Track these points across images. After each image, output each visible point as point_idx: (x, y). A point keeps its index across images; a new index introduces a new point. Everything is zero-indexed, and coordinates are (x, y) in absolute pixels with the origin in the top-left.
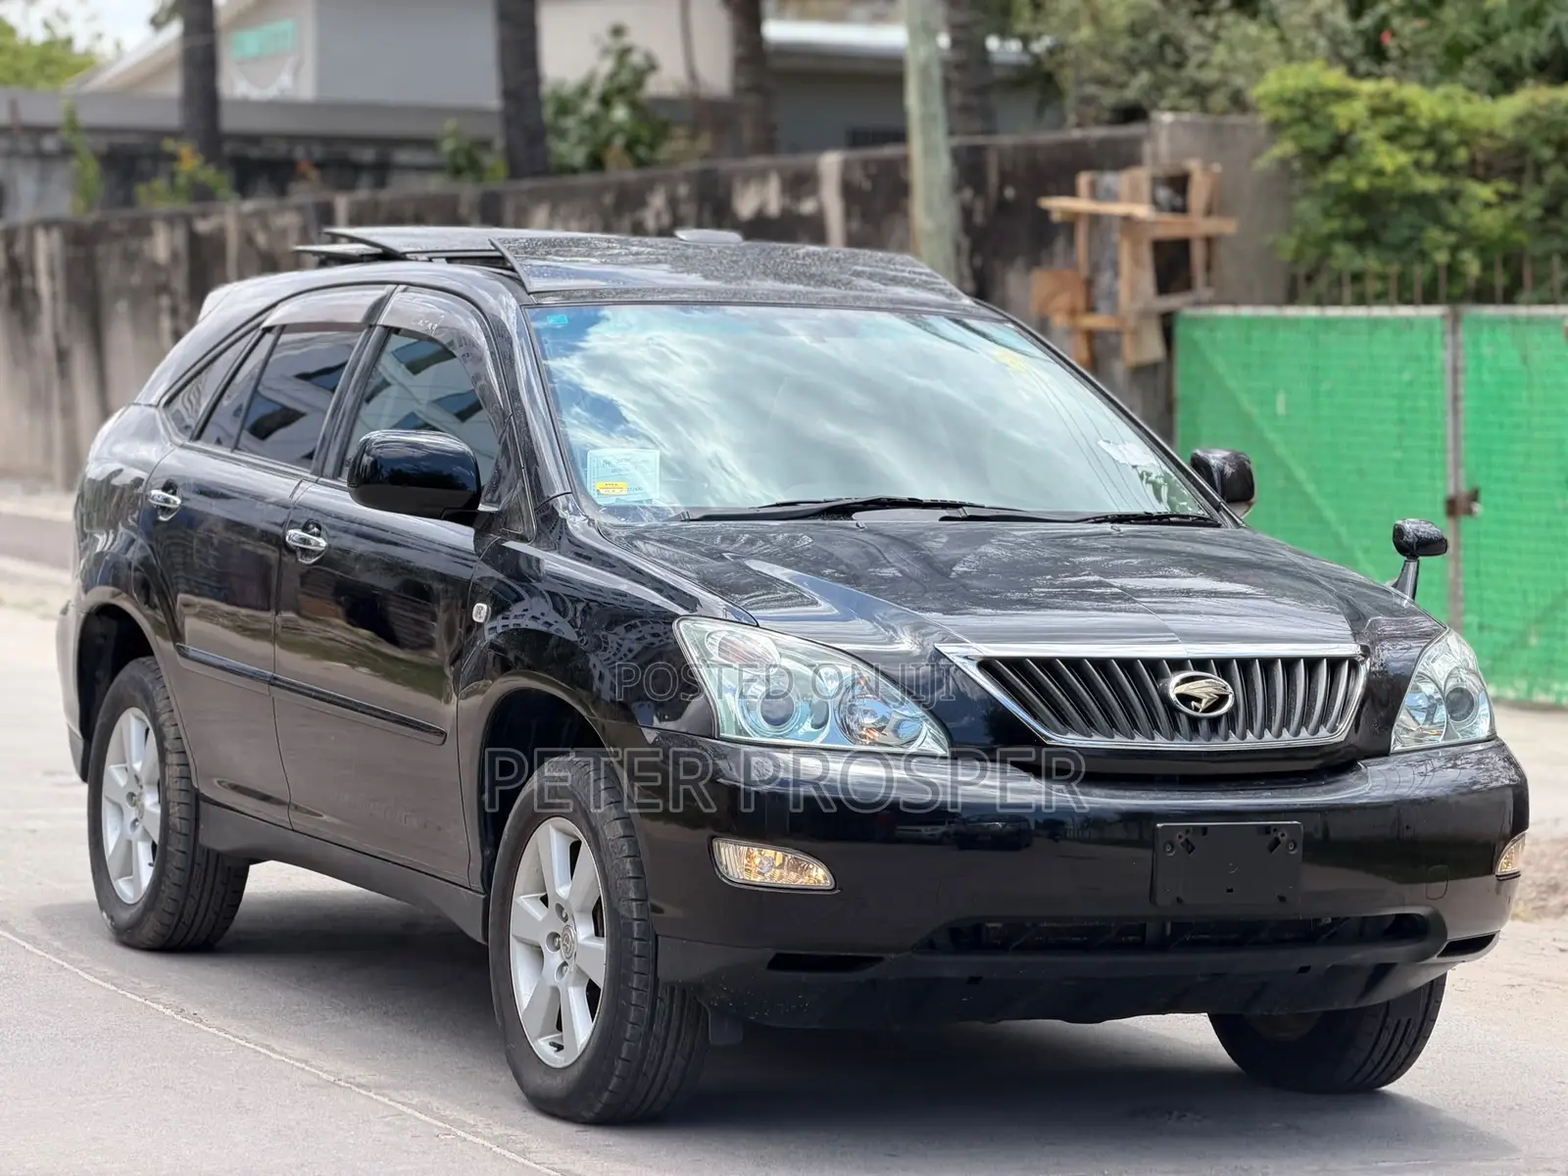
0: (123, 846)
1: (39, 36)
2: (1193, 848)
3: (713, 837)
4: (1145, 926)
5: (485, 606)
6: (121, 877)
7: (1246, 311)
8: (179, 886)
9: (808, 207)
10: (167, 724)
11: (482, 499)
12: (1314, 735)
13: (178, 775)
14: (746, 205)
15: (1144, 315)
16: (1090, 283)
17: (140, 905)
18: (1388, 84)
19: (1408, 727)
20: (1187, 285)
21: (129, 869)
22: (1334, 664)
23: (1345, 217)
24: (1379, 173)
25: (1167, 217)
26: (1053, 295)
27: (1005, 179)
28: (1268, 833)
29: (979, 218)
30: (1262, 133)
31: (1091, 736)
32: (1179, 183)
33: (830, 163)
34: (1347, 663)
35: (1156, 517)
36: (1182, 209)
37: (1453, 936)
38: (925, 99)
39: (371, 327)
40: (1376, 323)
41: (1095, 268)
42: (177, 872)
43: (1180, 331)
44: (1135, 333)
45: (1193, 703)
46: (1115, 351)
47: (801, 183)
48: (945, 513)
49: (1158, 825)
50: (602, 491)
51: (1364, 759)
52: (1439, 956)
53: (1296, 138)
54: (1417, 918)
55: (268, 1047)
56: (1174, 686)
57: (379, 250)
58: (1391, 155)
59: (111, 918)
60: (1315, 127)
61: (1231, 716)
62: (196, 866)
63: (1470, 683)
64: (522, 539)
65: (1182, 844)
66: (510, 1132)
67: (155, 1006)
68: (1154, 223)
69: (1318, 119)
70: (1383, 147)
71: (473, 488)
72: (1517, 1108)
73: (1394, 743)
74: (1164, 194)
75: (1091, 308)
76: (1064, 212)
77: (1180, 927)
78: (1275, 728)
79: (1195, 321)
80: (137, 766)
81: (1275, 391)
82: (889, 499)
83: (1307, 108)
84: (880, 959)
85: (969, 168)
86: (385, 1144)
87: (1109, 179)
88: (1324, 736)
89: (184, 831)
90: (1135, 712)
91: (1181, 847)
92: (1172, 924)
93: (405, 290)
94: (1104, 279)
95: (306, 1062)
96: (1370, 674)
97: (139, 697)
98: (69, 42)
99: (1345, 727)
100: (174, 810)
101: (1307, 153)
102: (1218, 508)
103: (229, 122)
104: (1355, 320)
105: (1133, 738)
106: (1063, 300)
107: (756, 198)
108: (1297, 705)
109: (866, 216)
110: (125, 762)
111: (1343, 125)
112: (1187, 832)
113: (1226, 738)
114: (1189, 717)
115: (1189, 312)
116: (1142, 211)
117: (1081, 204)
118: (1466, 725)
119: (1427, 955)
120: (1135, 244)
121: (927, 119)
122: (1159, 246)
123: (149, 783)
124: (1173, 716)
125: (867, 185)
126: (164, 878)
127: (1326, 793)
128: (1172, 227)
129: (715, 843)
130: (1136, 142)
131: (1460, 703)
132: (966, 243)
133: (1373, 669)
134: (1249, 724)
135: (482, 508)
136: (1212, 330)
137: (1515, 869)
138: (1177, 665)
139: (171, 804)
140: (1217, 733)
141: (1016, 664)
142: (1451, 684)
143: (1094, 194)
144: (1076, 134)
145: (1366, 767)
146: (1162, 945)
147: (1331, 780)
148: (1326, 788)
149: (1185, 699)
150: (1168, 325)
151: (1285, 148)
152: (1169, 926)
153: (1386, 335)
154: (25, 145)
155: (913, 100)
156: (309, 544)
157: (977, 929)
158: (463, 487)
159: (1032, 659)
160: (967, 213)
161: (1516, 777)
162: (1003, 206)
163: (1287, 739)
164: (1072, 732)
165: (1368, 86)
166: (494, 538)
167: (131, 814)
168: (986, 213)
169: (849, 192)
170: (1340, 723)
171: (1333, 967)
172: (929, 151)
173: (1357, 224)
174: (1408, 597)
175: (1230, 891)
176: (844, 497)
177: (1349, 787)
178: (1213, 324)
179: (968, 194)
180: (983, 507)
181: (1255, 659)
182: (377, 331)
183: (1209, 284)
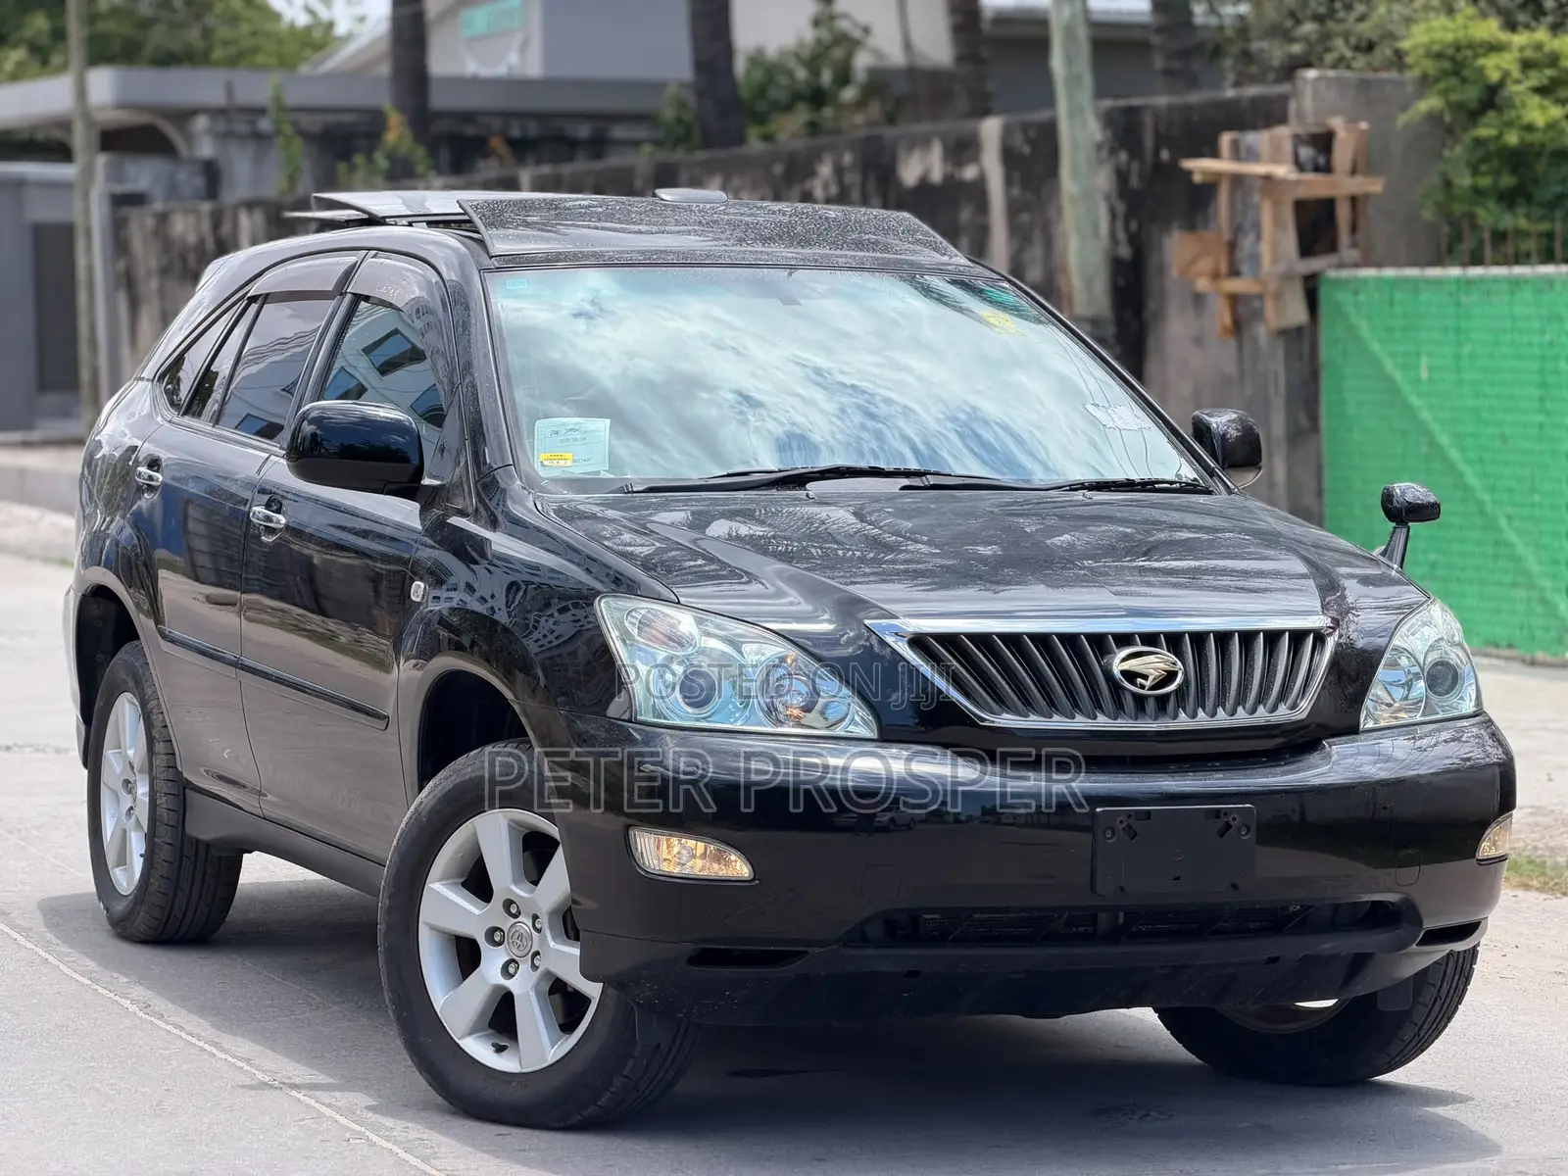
0: (119, 832)
1: (302, 20)
2: (1136, 834)
3: (628, 827)
4: (1096, 916)
5: (422, 585)
6: (117, 866)
7: (1389, 272)
8: (168, 879)
9: (969, 173)
10: (154, 711)
11: (425, 474)
12: (1272, 712)
13: (165, 764)
14: (910, 172)
15: (1286, 277)
16: (1232, 246)
17: (131, 897)
18: (1541, 35)
19: (1381, 702)
20: (1332, 247)
21: (122, 860)
22: (1298, 637)
23: (1498, 173)
24: (1530, 128)
25: (1310, 176)
26: (1194, 260)
27: (1161, 141)
28: (1218, 817)
29: (1134, 182)
30: (1410, 89)
31: (1028, 716)
32: (1324, 142)
33: (991, 129)
34: (1312, 636)
35: (1139, 484)
36: (1326, 169)
37: (1429, 924)
38: (1069, 60)
39: (343, 294)
40: (1516, 283)
41: (1237, 230)
42: (165, 864)
43: (1324, 294)
44: (1278, 296)
45: (1139, 680)
46: (1258, 315)
47: (963, 149)
48: (905, 482)
49: (1098, 810)
50: (546, 463)
51: (1328, 738)
52: (1418, 944)
53: (1445, 93)
54: (1390, 905)
55: (216, 1045)
56: (1118, 663)
57: (366, 216)
58: (1542, 108)
59: (107, 909)
60: (1464, 80)
61: (1181, 693)
62: (184, 858)
63: (1455, 656)
64: (462, 513)
65: (1123, 829)
66: (424, 1136)
67: (122, 1001)
68: (1297, 183)
69: (1466, 73)
70: (1536, 100)
71: (415, 462)
72: (1513, 1104)
73: (1366, 719)
74: (1306, 152)
75: (1234, 272)
76: (1204, 172)
77: (1132, 915)
78: (1229, 706)
79: (1339, 283)
80: (131, 752)
81: (1418, 354)
82: (848, 468)
83: (1455, 62)
84: (804, 953)
85: (1124, 129)
86: (289, 1149)
87: (1252, 138)
88: (1283, 713)
89: (171, 823)
90: (1076, 689)
91: (1122, 832)
92: (1125, 913)
93: (374, 256)
94: (1247, 242)
95: (248, 1061)
96: (1338, 645)
97: (131, 684)
98: (331, 25)
99: (1305, 705)
100: (162, 800)
101: (1457, 107)
102: (1211, 473)
103: (439, 100)
104: (1496, 280)
105: (1073, 717)
106: (1205, 264)
107: (922, 165)
108: (1254, 681)
109: (1025, 184)
110: (120, 748)
111: (1494, 76)
112: (1130, 816)
113: (1175, 716)
114: (1135, 695)
115: (1332, 274)
116: (1283, 171)
117: (1223, 165)
118: (1452, 699)
119: (1404, 945)
120: (1276, 204)
121: (1073, 80)
122: (1301, 206)
123: (141, 771)
124: (1117, 694)
125: (1026, 150)
126: (153, 871)
127: (1284, 774)
128: (1316, 186)
129: (631, 833)
130: (1284, 99)
131: (1443, 677)
132: (1121, 208)
133: (1341, 641)
134: (1201, 702)
135: (426, 481)
136: (1356, 292)
137: (1500, 852)
138: (1124, 640)
139: (158, 794)
140: (1166, 710)
141: (950, 640)
142: (1433, 657)
143: (1237, 154)
144: (1230, 93)
145: (1330, 746)
146: (1115, 936)
147: (1291, 760)
148: (1286, 768)
149: (1130, 676)
150: (1311, 289)
151: (1430, 103)
152: (1122, 914)
153: (1526, 294)
154: (241, 128)
155: (1057, 62)
156: (271, 521)
157: (914, 918)
158: (406, 460)
159: (966, 635)
160: (1122, 176)
161: (1503, 756)
162: (1159, 168)
163: (1242, 717)
164: (1008, 713)
165: (1520, 39)
166: (436, 512)
167: (127, 801)
168: (1141, 177)
169: (1009, 156)
170: (1301, 701)
171: (1303, 956)
172: (1075, 112)
173: (1508, 181)
174: (1396, 566)
175: (1177, 879)
176: (800, 467)
177: (1310, 768)
178: (1357, 286)
179: (1123, 156)
180: (950, 475)
181: (1210, 632)
182: (348, 298)
183: (1354, 245)
